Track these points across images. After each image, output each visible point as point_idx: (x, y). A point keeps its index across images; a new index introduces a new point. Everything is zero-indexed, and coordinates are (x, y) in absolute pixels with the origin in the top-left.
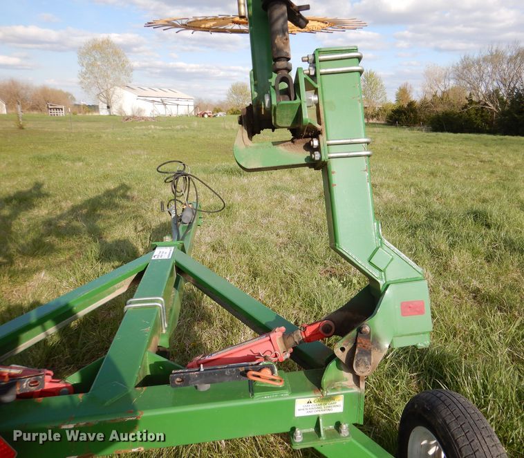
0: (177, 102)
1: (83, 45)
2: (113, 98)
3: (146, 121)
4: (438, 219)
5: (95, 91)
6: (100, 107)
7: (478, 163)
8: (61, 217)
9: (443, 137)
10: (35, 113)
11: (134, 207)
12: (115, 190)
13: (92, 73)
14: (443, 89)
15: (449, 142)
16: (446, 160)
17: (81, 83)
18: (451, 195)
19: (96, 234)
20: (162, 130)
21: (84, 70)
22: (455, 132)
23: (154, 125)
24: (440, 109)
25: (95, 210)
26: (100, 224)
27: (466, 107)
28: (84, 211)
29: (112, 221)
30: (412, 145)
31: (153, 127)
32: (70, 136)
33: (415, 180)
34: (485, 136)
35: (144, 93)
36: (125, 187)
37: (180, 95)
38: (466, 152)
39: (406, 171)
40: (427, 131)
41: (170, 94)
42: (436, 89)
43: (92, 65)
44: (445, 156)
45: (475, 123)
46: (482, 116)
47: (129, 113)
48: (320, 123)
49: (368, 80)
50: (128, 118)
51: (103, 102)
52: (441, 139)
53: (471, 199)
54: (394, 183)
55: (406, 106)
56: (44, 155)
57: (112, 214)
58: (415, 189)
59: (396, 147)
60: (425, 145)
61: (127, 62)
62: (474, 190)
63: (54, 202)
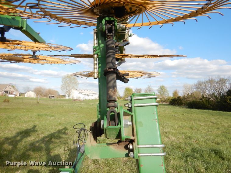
0: (92, 95)
1: (64, 76)
2: (71, 93)
3: (81, 101)
4: (197, 153)
5: (65, 90)
6: (66, 96)
7: (211, 124)
8: (37, 142)
9: (193, 111)
10: (45, 97)
11: (67, 138)
12: (62, 130)
13: (65, 85)
14: (191, 92)
15: (196, 113)
16: (196, 122)
17: (61, 88)
18: (202, 140)
19: (48, 151)
20: (85, 105)
21: (63, 84)
22: (198, 108)
23: (83, 103)
24: (191, 100)
25: (51, 139)
26: (51, 146)
27: (201, 99)
28: (47, 139)
29: (56, 145)
30: (181, 114)
31: (82, 104)
32: (53, 106)
33: (184, 131)
34: (211, 111)
35: (81, 92)
36: (66, 129)
37: (94, 92)
38: (204, 118)
39: (179, 126)
40: (186, 108)
41: (90, 92)
42: (188, 92)
43: (66, 82)
44: (195, 120)
45: (206, 105)
46: (209, 103)
47: (75, 98)
48: (133, 135)
49: (161, 89)
50: (75, 100)
51: (68, 94)
52: (193, 112)
53: (211, 142)
54: (175, 132)
55: (177, 98)
56: (41, 114)
57: (57, 141)
58: (184, 135)
59: (174, 115)
60: (186, 114)
61: (77, 81)
62: (212, 137)
63: (38, 134)
